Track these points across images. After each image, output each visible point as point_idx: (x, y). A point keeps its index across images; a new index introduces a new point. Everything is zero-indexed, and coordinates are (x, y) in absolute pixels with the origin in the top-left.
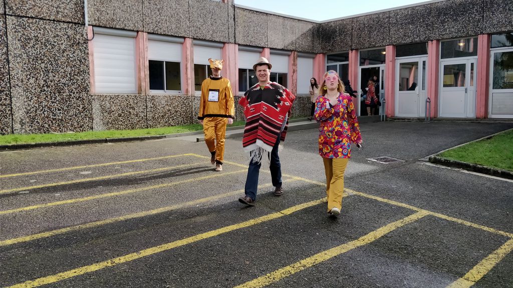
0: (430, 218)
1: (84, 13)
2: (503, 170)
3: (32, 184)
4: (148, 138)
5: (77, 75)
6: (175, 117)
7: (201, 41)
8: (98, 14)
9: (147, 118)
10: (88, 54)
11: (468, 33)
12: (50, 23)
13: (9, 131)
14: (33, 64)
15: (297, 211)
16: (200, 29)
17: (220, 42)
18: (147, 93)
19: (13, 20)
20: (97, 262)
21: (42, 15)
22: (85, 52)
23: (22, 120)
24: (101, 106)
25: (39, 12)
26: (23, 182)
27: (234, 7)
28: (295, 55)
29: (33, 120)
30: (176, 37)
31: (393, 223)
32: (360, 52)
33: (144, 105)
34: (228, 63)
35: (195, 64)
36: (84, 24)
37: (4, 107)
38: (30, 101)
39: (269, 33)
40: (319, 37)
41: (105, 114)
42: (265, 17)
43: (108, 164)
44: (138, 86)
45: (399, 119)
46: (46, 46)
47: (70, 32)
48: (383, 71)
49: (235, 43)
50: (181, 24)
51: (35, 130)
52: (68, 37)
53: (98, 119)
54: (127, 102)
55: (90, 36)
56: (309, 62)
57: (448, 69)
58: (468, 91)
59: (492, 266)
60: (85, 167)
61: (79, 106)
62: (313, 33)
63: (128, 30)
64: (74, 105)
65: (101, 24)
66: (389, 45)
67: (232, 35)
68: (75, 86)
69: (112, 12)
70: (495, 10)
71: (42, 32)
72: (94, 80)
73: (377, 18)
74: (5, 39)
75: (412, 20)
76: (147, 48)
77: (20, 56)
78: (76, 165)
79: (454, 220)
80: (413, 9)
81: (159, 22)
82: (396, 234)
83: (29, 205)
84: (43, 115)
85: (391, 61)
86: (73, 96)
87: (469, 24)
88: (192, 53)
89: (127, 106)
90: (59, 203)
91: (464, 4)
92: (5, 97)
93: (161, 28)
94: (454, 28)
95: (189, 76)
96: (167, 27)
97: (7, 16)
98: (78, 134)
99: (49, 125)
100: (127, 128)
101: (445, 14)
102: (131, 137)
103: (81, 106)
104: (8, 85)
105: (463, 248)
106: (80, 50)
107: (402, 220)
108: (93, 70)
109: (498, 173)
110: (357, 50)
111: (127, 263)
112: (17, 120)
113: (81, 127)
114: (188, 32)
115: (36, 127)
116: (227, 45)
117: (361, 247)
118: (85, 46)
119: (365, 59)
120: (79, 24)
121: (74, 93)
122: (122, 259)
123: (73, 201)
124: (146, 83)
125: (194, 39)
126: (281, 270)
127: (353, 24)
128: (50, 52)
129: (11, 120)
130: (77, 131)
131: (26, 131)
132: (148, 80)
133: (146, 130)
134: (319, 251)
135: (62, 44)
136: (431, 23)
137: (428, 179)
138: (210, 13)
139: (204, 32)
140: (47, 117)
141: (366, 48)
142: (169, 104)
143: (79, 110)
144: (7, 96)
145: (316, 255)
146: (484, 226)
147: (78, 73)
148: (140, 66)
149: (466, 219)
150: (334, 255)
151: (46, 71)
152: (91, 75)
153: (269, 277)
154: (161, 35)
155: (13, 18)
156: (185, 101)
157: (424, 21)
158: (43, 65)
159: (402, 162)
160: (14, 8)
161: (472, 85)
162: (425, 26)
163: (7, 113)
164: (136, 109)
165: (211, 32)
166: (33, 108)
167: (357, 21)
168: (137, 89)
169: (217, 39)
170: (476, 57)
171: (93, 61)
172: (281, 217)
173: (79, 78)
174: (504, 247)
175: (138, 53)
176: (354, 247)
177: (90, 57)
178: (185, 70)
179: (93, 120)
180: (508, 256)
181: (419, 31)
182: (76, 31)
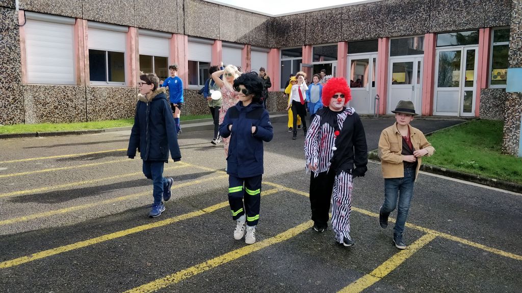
2: (435, 166)
4: (85, 132)
5: (6, 64)
6: (118, 111)
7: (146, 30)
9: (87, 111)
10: (19, 40)
11: (415, 31)
16: (146, 18)
17: (168, 33)
18: (87, 84)
22: (15, 39)
24: (34, 98)
28: (249, 49)
30: (119, 25)
32: (314, 48)
33: (83, 97)
34: (176, 55)
35: (140, 55)
36: (14, 8)
39: (222, 25)
40: (273, 31)
41: (39, 106)
42: (216, 8)
43: (30, 159)
44: (76, 77)
48: (335, 67)
49: (184, 34)
50: (126, 12)
53: (31, 111)
54: (65, 94)
55: (21, 21)
56: (263, 56)
57: (397, 68)
58: (416, 89)
59: (401, 262)
60: (2, 162)
61: (9, 97)
62: (267, 27)
63: (65, 16)
64: (3, 96)
65: (34, 9)
66: (341, 41)
67: (181, 26)
68: (5, 75)
70: (441, 9)
72: (26, 69)
73: (329, 13)
75: (364, 17)
76: (87, 36)
80: (364, 6)
81: (100, 10)
85: (342, 58)
86: (1, 85)
87: (417, 23)
88: (137, 42)
89: (64, 98)
91: (413, 3)
93: (102, 16)
94: (402, 26)
95: (134, 67)
96: (110, 15)
98: (6, 126)
100: (64, 120)
101: (394, 12)
102: (66, 131)
103: (11, 97)
105: (378, 244)
106: (10, 36)
108: (25, 58)
109: (430, 169)
110: (310, 45)
111: (13, 268)
113: (11, 119)
114: (133, 21)
116: (175, 35)
117: (276, 244)
119: (320, 56)
120: (9, 7)
121: (3, 83)
122: (9, 264)
124: (86, 73)
125: (140, 28)
126: (184, 272)
127: (307, 20)
130: (6, 124)
132: (88, 70)
133: (84, 124)
134: (230, 250)
136: (381, 20)
138: (157, 2)
139: (150, 21)
141: (319, 44)
142: (111, 96)
143: (8, 101)
145: (226, 254)
147: (8, 61)
148: (78, 55)
150: (245, 254)
152: (22, 63)
153: (167, 280)
154: (102, 23)
156: (129, 94)
157: (374, 18)
161: (418, 82)
162: (375, 23)
164: (74, 101)
165: (158, 22)
167: (310, 17)
168: (76, 80)
169: (165, 30)
170: (423, 55)
171: (25, 49)
172: (202, 215)
173: (8, 67)
174: (418, 242)
175: (78, 42)
176: (268, 245)
177: (22, 45)
178: (129, 61)
179: (25, 112)
180: (420, 251)
181: (370, 28)
182: (5, 15)
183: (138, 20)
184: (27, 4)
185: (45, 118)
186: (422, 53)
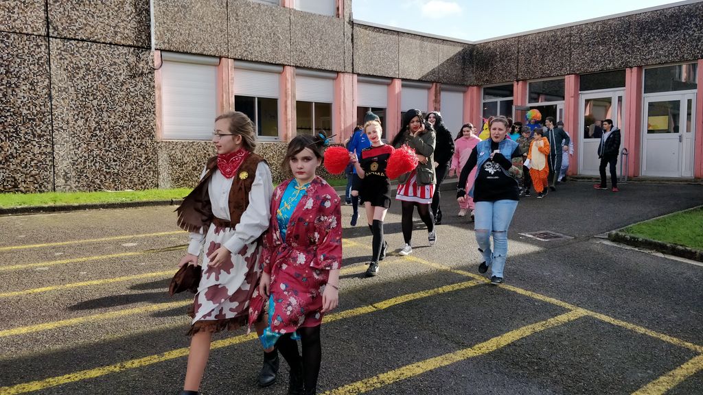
0: (586, 319)
1: (150, 34)
3: (55, 258)
5: (139, 115)
7: (304, 69)
8: (168, 35)
10: (154, 87)
11: (683, 57)
12: (105, 47)
13: (49, 188)
14: (82, 101)
15: (396, 305)
16: (305, 53)
17: (332, 71)
19: (57, 44)
20: (102, 366)
21: (96, 37)
22: (150, 85)
23: (66, 173)
24: (170, 156)
25: (91, 33)
26: (45, 255)
27: (352, 23)
28: (438, 88)
29: (80, 173)
30: (272, 64)
31: (530, 326)
32: (530, 84)
34: (342, 100)
35: (297, 101)
36: (149, 48)
37: (44, 156)
38: (78, 149)
39: (402, 58)
40: (471, 63)
41: (175, 167)
42: (395, 37)
43: (163, 233)
45: (583, 178)
46: (99, 77)
47: (132, 59)
48: (561, 110)
49: (353, 73)
50: (280, 47)
51: (83, 186)
52: (129, 65)
53: (165, 173)
54: (205, 152)
55: (157, 62)
56: (458, 97)
57: (655, 109)
58: (684, 139)
60: (131, 236)
61: (141, 157)
62: (463, 58)
63: (208, 56)
64: (135, 155)
65: (172, 48)
66: (570, 74)
67: (348, 62)
68: (137, 129)
69: (187, 32)
71: (95, 59)
72: (161, 121)
73: (552, 36)
74: (48, 68)
75: (603, 39)
76: (233, 79)
77: (66, 90)
78: (121, 234)
79: (623, 324)
80: (604, 23)
81: (249, 45)
82: (529, 342)
83: (43, 286)
84: (94, 167)
85: (572, 97)
86: (133, 142)
87: (685, 44)
88: (293, 85)
89: (205, 157)
90: (81, 284)
91: (678, 16)
92: (45, 143)
93: (252, 53)
94: (662, 49)
95: (289, 117)
96: (261, 52)
97: (51, 39)
98: (138, 192)
99: (101, 181)
101: (650, 31)
103: (144, 156)
104: (50, 128)
105: (623, 365)
106: (144, 82)
107: (544, 322)
108: (161, 108)
110: (524, 80)
111: (140, 369)
112: (60, 174)
113: (143, 183)
114: (289, 58)
115: (85, 183)
116: (341, 75)
117: (474, 358)
118: (150, 77)
119: (539, 94)
120: (143, 48)
121: (134, 139)
122: (136, 363)
123: (101, 281)
125: (297, 67)
126: (348, 387)
127: (520, 46)
128: (104, 85)
129: (52, 173)
130: (137, 189)
131: (71, 188)
134: (409, 362)
135: (121, 74)
136: (630, 42)
137: (600, 264)
138: (318, 32)
139: (310, 57)
140: (99, 170)
141: (538, 78)
143: (140, 161)
144: (48, 143)
145: (404, 368)
146: (665, 334)
147: (141, 112)
148: (222, 104)
149: (640, 323)
150: (429, 368)
151: (98, 109)
152: (157, 115)
154: (252, 61)
155: (58, 40)
156: (283, 151)
157: (619, 40)
158: (95, 102)
159: (569, 240)
160: (60, 28)
161: (688, 130)
162: (621, 47)
163: (48, 165)
165: (320, 58)
166: (81, 158)
167: (524, 42)
169: (328, 68)
170: (695, 91)
171: (160, 97)
172: (372, 313)
173: (141, 119)
174: (687, 366)
175: (221, 86)
176: (462, 358)
177: (157, 92)
178: (284, 109)
179: (159, 174)
180: (688, 379)
181: (613, 54)
182: (139, 57)
183: (295, 57)
184: (164, 43)
185: (182, 182)
186: (694, 86)
